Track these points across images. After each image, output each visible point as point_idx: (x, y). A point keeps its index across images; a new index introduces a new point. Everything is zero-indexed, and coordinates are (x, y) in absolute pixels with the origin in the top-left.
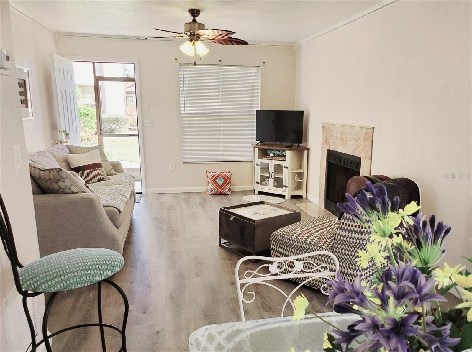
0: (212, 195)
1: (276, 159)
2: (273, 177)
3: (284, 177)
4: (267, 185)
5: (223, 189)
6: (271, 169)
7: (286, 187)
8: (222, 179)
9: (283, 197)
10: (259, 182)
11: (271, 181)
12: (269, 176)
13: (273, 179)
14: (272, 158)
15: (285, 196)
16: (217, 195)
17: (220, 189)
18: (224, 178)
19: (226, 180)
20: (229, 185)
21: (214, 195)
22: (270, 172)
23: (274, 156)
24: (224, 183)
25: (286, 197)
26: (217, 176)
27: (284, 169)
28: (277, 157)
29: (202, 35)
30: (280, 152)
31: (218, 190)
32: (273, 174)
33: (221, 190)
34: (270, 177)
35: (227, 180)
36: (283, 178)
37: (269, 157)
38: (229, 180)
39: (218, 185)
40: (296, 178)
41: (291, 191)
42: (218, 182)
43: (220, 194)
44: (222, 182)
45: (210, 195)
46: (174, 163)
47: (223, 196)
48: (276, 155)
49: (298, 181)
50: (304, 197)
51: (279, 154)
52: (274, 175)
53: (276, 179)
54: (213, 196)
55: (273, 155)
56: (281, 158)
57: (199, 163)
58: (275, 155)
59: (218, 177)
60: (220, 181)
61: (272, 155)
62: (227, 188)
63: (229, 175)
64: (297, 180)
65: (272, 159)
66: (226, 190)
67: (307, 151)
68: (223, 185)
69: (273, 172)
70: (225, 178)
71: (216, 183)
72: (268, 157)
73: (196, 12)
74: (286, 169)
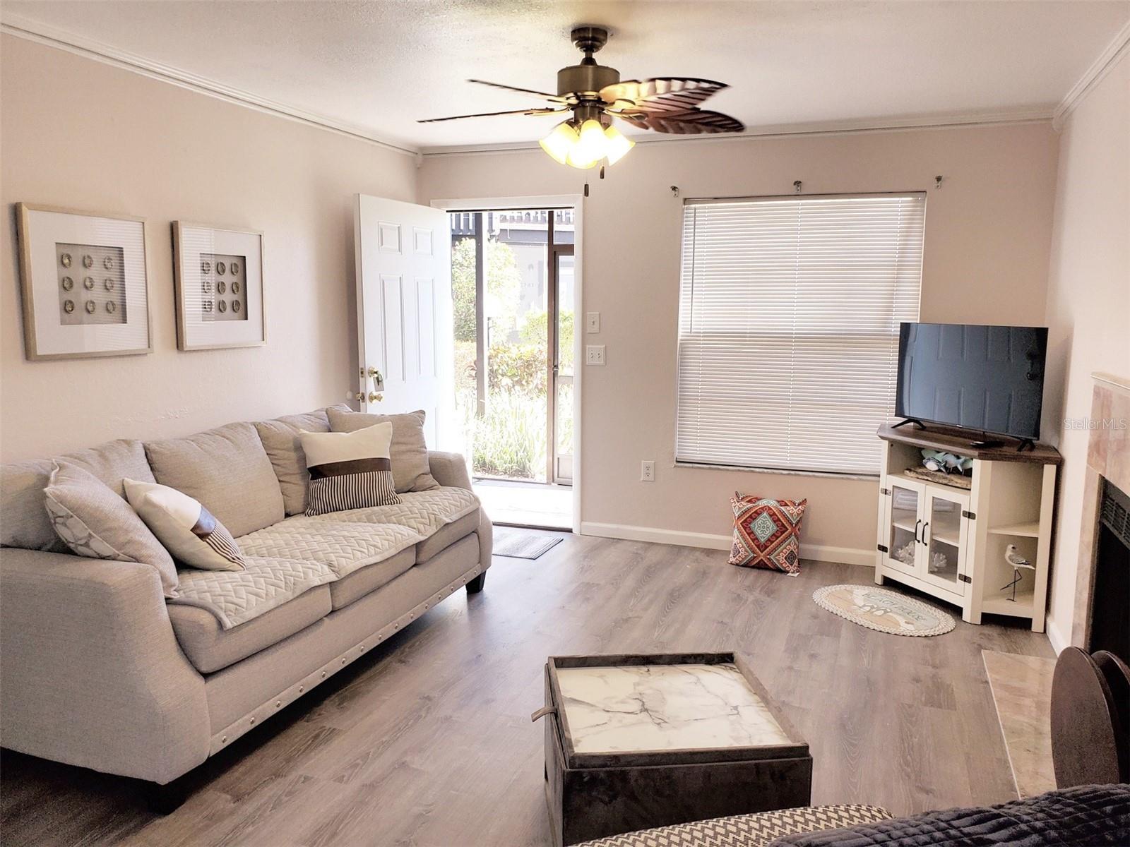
0: (737, 565)
1: (945, 482)
2: (927, 540)
3: (961, 545)
4: (910, 560)
5: (769, 554)
6: (925, 513)
7: (966, 579)
8: (769, 523)
9: (956, 611)
10: (887, 548)
11: (922, 552)
12: (914, 531)
13: (928, 546)
14: (930, 477)
15: (961, 609)
16: (753, 567)
17: (762, 552)
18: (776, 521)
19: (782, 529)
20: (789, 544)
21: (742, 566)
22: (920, 521)
23: (939, 470)
24: (774, 535)
25: (966, 616)
26: (756, 512)
27: (964, 520)
28: (949, 473)
29: (613, 103)
30: (961, 460)
31: (754, 552)
32: (928, 529)
33: (765, 556)
34: (919, 537)
35: (784, 529)
36: (958, 548)
37: (924, 470)
38: (790, 529)
39: (755, 539)
40: (1009, 553)
41: (985, 599)
42: (758, 532)
43: (761, 566)
44: (768, 533)
45: (731, 564)
46: (653, 462)
47: (767, 574)
48: (945, 466)
49: (1016, 566)
50: (1037, 626)
51: (956, 467)
52: (932, 534)
53: (937, 547)
54: (742, 568)
55: (937, 468)
56: (959, 481)
57: (719, 469)
58: (942, 469)
59: (759, 514)
60: (765, 527)
61: (931, 466)
62: (782, 552)
63: (792, 515)
64: (1011, 563)
65: (929, 479)
66: (780, 558)
67: (1055, 466)
68: (770, 541)
69: (930, 524)
70: (779, 520)
71: (751, 533)
72: (920, 470)
73: (590, 35)
74: (970, 520)
